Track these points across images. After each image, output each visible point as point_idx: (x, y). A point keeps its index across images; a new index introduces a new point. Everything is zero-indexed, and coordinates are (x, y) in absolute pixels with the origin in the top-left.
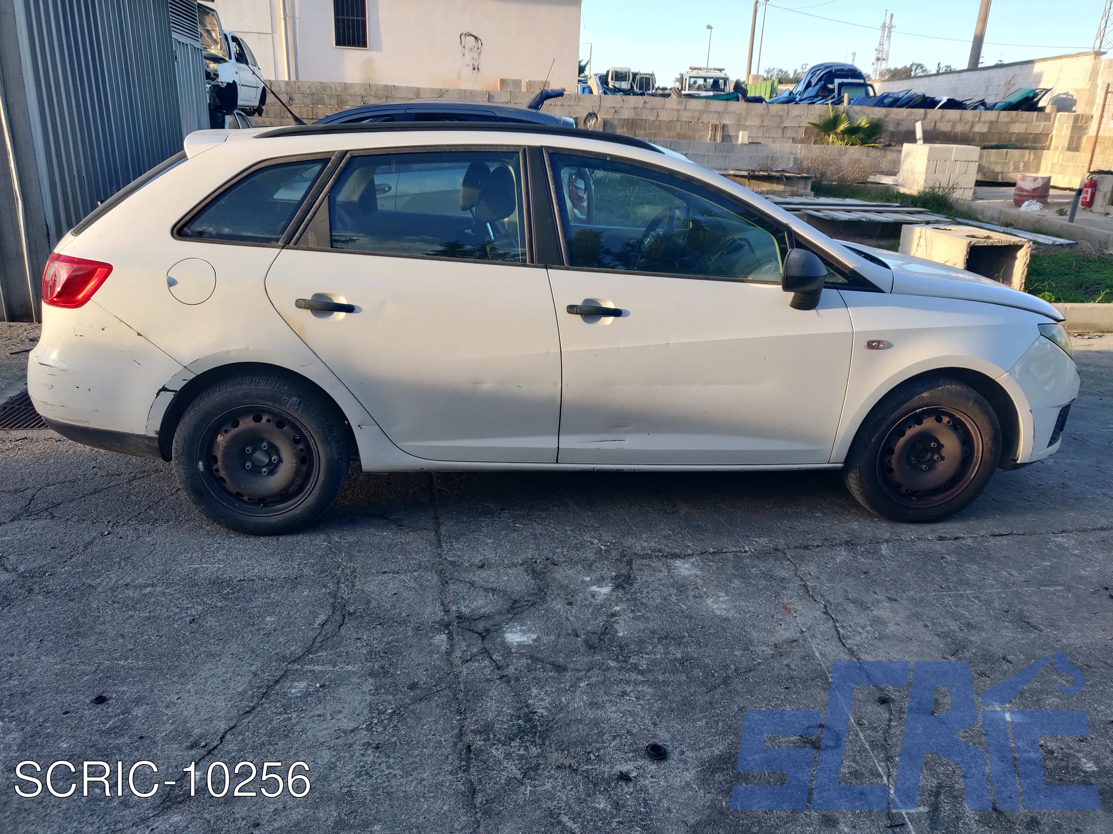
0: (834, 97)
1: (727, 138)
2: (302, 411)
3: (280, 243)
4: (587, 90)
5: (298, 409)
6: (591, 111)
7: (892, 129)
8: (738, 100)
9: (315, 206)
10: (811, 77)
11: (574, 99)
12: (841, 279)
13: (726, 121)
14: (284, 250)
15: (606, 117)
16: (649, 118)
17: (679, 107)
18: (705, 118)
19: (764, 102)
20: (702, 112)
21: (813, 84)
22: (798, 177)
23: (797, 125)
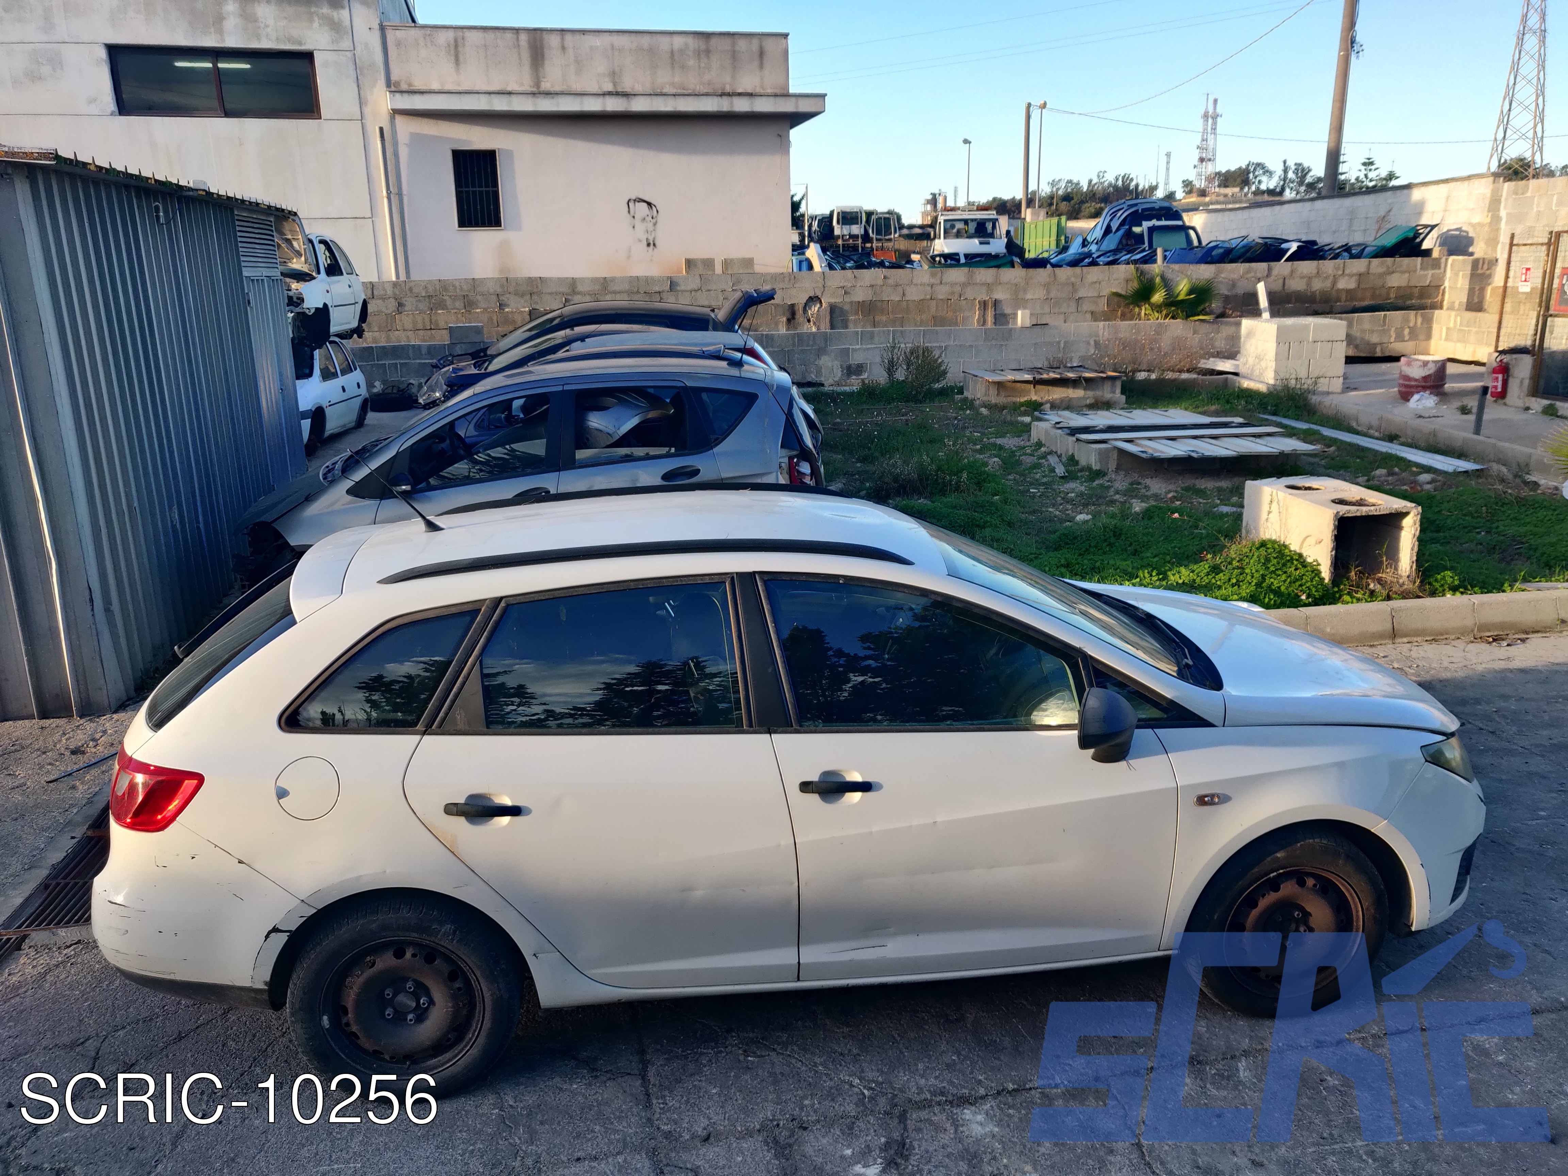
0: (1144, 250)
1: (1001, 318)
2: (458, 942)
3: (420, 727)
4: (805, 265)
5: (453, 939)
6: (812, 294)
7: (1226, 293)
8: (1013, 267)
9: (462, 675)
10: (1111, 220)
11: (787, 279)
12: (1155, 713)
13: (999, 295)
14: (426, 737)
15: (833, 301)
16: (892, 298)
17: (932, 281)
18: (970, 293)
19: (1049, 266)
20: (964, 285)
21: (1114, 229)
22: (1102, 378)
23: (1096, 294)
